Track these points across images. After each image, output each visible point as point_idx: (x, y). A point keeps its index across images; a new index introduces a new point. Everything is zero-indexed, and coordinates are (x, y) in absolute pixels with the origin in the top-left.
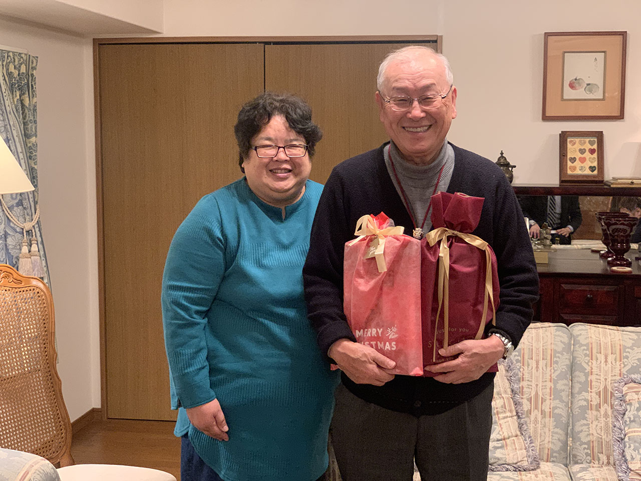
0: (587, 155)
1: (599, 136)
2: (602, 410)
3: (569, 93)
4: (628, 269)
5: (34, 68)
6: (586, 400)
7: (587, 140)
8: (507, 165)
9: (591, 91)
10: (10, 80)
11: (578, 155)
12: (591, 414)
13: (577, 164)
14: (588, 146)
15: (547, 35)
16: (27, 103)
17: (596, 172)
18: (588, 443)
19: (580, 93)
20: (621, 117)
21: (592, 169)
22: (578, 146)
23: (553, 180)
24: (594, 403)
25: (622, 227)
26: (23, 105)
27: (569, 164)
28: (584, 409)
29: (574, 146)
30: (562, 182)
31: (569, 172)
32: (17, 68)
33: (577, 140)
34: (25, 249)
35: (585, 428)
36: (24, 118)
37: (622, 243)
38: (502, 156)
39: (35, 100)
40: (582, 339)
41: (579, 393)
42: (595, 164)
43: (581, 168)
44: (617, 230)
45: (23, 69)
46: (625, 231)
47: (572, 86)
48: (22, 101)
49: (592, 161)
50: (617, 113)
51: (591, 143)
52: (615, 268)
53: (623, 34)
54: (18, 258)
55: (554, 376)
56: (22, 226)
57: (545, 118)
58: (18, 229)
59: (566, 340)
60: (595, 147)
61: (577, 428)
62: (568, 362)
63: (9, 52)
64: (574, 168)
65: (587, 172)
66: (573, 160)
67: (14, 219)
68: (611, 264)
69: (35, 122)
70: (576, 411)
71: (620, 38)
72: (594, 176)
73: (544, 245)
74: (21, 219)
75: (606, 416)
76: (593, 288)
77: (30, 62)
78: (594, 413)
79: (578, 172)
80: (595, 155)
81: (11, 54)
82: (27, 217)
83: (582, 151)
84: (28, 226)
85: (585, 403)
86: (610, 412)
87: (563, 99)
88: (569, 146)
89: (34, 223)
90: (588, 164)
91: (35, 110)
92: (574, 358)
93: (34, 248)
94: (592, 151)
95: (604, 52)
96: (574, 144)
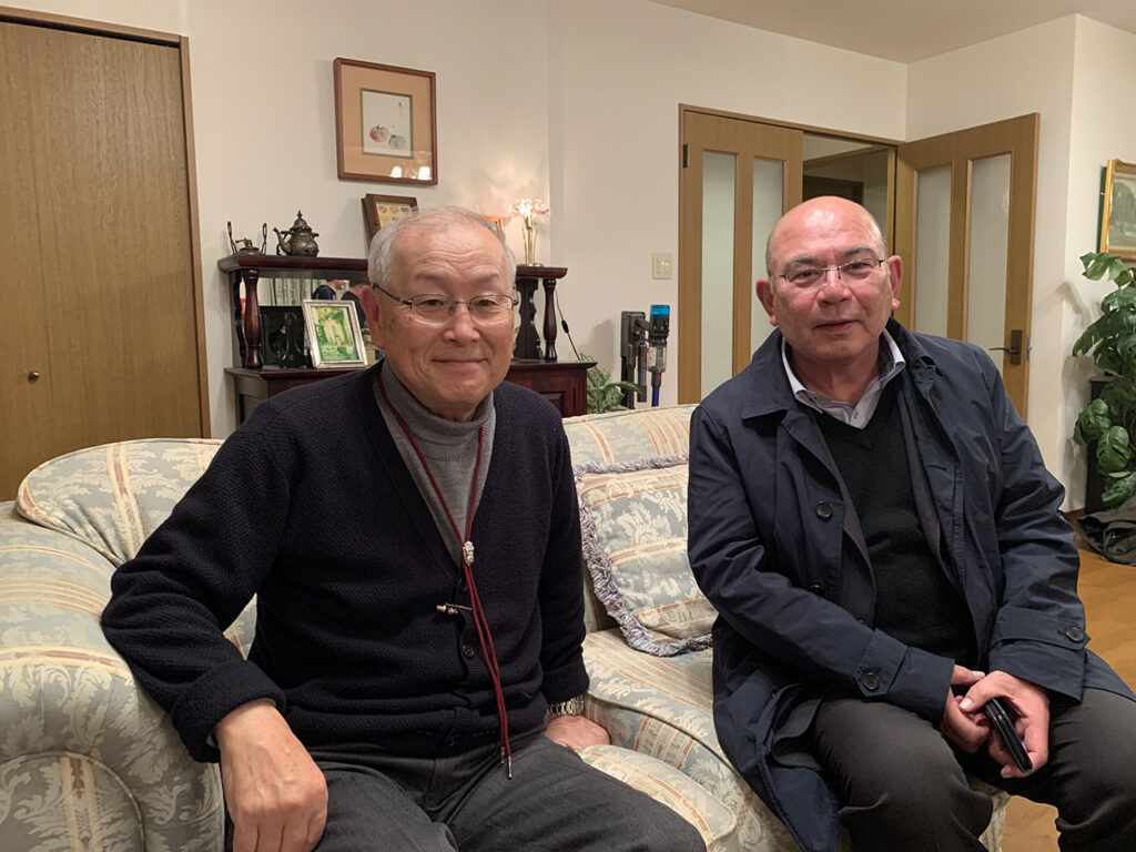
1: (412, 202)
3: (371, 146)
7: (400, 207)
8: (308, 231)
9: (396, 145)
15: (340, 61)
19: (385, 147)
20: (433, 182)
22: (390, 214)
29: (385, 214)
33: (388, 206)
38: (300, 219)
47: (373, 135)
50: (429, 178)
51: (404, 211)
53: (431, 76)
57: (342, 176)
71: (427, 80)
87: (364, 153)
88: (381, 212)
95: (410, 96)
96: (385, 211)
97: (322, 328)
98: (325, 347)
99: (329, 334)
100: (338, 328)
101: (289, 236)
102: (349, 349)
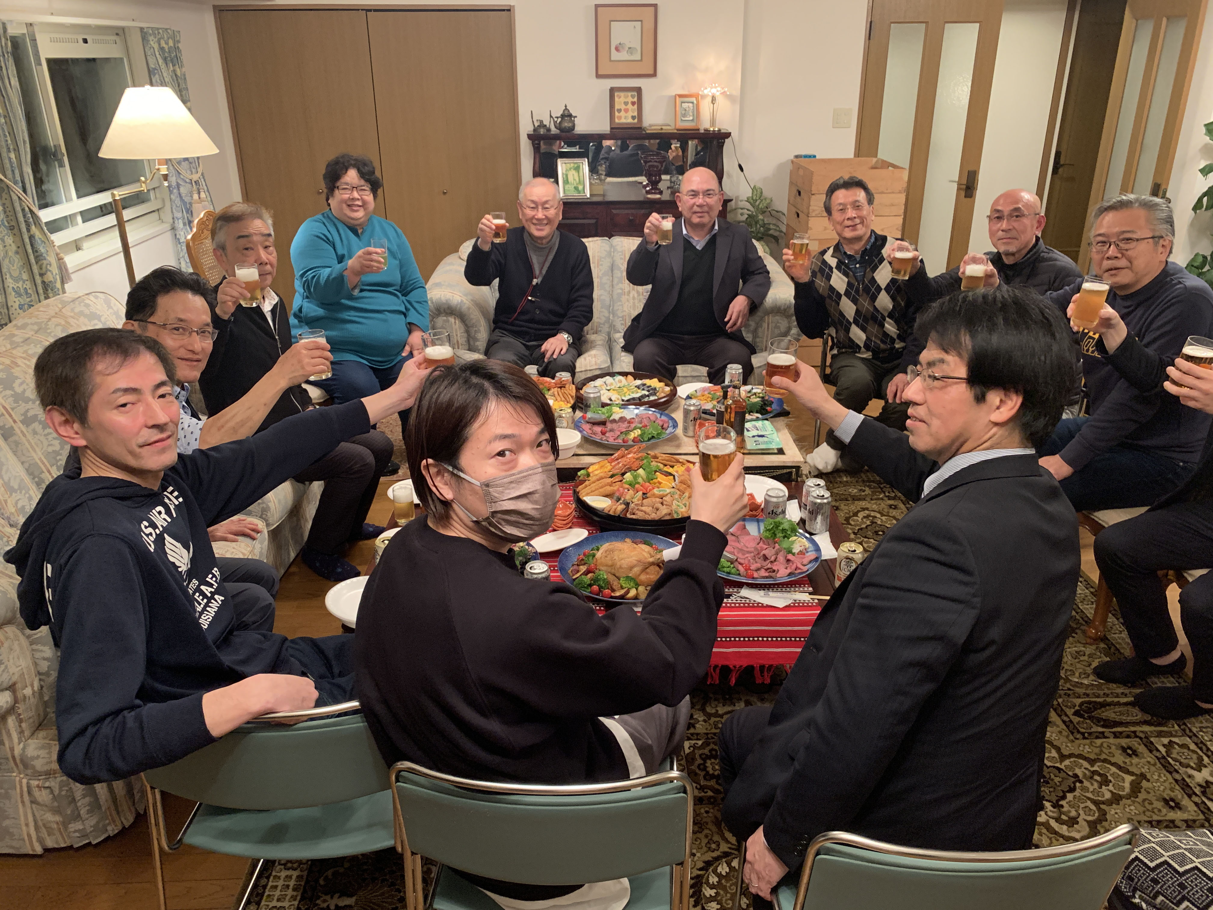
0: (630, 106)
1: (639, 90)
2: (631, 295)
3: (615, 56)
4: (658, 196)
5: (179, 42)
6: (621, 289)
7: (630, 94)
8: (570, 116)
9: (631, 53)
10: (164, 54)
11: (623, 107)
12: (624, 298)
13: (622, 114)
14: (630, 100)
15: (597, 6)
16: (179, 73)
17: (636, 121)
18: (622, 317)
19: (623, 56)
20: (654, 75)
21: (633, 118)
22: (623, 100)
23: (605, 127)
24: (626, 290)
25: (655, 164)
26: (176, 75)
27: (617, 114)
28: (620, 295)
29: (620, 100)
30: (611, 128)
31: (617, 121)
32: (167, 43)
33: (622, 94)
34: (196, 196)
35: (620, 307)
36: (179, 86)
37: (655, 176)
38: (566, 109)
39: (184, 70)
40: (619, 248)
41: (618, 284)
42: (636, 114)
43: (626, 118)
44: (653, 166)
45: (171, 43)
46: (657, 167)
47: (617, 49)
48: (174, 71)
49: (633, 112)
50: (652, 72)
51: (633, 97)
52: (649, 196)
53: (655, 6)
54: (191, 204)
55: (600, 275)
56: (190, 177)
57: (598, 76)
58: (188, 181)
59: (608, 249)
60: (635, 99)
61: (615, 308)
62: (609, 264)
63: (158, 29)
64: (620, 118)
65: (630, 120)
66: (619, 111)
67: (183, 172)
68: (648, 192)
69: (187, 89)
70: (615, 297)
71: (652, 9)
72: (634, 124)
73: (601, 180)
74: (189, 172)
75: (634, 298)
76: (633, 211)
77: (174, 36)
78: (626, 297)
79: (623, 121)
80: (636, 106)
81: (161, 31)
82: (194, 170)
83: (626, 103)
84: (195, 177)
85: (620, 291)
86: (636, 295)
87: (610, 60)
88: (616, 99)
89: (199, 174)
90: (630, 114)
91: (185, 79)
92: (613, 261)
93: (203, 195)
94: (633, 103)
95: (641, 21)
96: (620, 97)
97: (567, 175)
98: (567, 187)
99: (570, 179)
100: (576, 174)
101: (560, 119)
102: (581, 188)
